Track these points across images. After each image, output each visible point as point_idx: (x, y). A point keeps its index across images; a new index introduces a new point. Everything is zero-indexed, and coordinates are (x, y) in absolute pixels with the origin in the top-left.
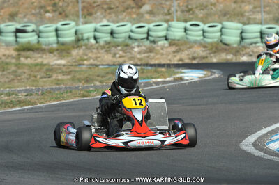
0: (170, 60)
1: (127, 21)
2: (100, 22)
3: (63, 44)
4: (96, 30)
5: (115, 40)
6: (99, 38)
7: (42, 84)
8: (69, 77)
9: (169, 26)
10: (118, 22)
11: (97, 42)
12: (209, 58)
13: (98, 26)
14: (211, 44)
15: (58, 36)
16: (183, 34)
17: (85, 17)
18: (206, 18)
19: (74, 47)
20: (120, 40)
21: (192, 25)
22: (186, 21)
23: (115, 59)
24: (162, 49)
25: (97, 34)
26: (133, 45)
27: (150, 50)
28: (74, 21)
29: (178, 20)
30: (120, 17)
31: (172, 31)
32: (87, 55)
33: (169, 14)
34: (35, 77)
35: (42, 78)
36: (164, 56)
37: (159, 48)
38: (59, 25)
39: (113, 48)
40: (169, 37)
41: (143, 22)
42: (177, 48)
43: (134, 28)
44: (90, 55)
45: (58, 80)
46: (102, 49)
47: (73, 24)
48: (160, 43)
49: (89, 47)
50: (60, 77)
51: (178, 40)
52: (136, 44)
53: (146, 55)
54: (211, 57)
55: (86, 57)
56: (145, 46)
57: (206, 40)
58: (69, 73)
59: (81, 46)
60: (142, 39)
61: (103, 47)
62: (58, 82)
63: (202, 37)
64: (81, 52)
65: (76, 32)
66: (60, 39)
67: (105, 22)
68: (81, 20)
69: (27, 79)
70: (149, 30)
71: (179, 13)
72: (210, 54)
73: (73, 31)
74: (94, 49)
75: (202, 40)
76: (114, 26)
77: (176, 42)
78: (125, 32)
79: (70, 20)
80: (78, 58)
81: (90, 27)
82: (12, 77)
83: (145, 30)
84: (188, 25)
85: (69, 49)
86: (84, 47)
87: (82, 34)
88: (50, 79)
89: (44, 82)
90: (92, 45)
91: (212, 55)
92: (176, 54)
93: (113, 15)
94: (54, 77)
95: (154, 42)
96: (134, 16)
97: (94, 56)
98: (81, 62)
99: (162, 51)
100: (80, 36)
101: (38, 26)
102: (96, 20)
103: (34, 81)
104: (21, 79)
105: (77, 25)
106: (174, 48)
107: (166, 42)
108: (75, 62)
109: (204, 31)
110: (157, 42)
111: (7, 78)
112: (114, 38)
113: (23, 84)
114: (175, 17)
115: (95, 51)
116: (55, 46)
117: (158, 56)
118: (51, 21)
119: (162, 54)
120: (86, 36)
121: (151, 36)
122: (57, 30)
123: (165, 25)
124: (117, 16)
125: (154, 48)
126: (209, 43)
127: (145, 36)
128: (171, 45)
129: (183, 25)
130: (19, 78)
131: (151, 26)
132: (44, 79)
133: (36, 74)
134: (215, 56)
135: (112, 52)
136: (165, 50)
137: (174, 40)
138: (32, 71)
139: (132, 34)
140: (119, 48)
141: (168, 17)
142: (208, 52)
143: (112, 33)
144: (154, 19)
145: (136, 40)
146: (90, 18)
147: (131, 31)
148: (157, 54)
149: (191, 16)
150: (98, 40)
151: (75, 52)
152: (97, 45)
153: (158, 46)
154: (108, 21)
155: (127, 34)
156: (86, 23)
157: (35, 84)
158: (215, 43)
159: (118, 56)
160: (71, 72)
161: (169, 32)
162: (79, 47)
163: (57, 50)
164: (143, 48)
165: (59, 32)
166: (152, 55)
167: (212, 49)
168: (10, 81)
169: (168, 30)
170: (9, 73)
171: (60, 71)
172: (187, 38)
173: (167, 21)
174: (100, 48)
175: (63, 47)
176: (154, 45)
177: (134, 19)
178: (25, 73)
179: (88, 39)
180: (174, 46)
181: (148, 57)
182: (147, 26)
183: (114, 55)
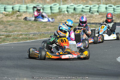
0: (99, 21)
1: (82, 4)
2: (70, 4)
3: (53, 13)
4: (67, 8)
5: (76, 12)
6: (69, 11)
7: (41, 30)
8: (53, 28)
9: (99, 6)
10: (77, 4)
11: (68, 13)
12: (116, 20)
13: (69, 6)
14: (117, 14)
15: (51, 10)
16: (105, 10)
17: (64, 2)
18: (116, 3)
19: (58, 15)
20: (78, 12)
21: (109, 6)
22: (106, 4)
23: (75, 20)
24: (96, 16)
25: (68, 9)
26: (84, 14)
27: (91, 17)
28: (59, 3)
29: (103, 4)
30: (79, 2)
31: (100, 8)
32: (63, 18)
33: (100, 1)
34: (39, 27)
35: (42, 28)
36: (97, 19)
37: (94, 16)
38: (52, 5)
39: (75, 16)
40: (99, 11)
41: (88, 4)
42: (102, 16)
43: (84, 7)
44: (65, 18)
45: (49, 29)
46: (70, 16)
47: (58, 5)
48: (95, 14)
49: (65, 15)
50: (50, 28)
51: (103, 13)
52: (85, 14)
53: (89, 19)
54: (117, 20)
55: (63, 19)
56: (89, 15)
57: (115, 13)
58: (53, 26)
59: (61, 15)
60: (87, 12)
61: (70, 15)
62: (48, 30)
63: (113, 12)
64: (61, 17)
65: (59, 8)
66: (53, 11)
67: (72, 4)
68: (62, 3)
69: (36, 28)
70: (90, 8)
71: (104, 1)
72: (116, 19)
73: (58, 8)
74: (67, 16)
75: (114, 12)
76: (75, 6)
77: (102, 13)
78: (80, 9)
79: (57, 3)
80: (60, 19)
81: (65, 6)
82: (29, 27)
83: (89, 8)
84: (107, 6)
85: (56, 16)
86: (62, 15)
87: (62, 9)
88: (45, 28)
89: (42, 30)
90: (66, 14)
91: (117, 19)
92: (102, 18)
93: (76, 1)
94: (47, 27)
95: (92, 13)
96: (85, 2)
97: (66, 19)
98: (61, 21)
99: (96, 17)
100: (61, 10)
101: (43, 6)
102: (68, 3)
103: (38, 29)
104: (33, 28)
105: (60, 5)
106: (101, 16)
107: (98, 13)
108: (58, 21)
109: (114, 9)
110: (94, 13)
111: (27, 28)
112: (75, 11)
113: (34, 30)
114: (102, 3)
115: (67, 17)
116: (50, 14)
117: (94, 19)
118: (49, 3)
119: (96, 19)
120: (63, 10)
121: (91, 11)
122: (51, 7)
123: (97, 6)
124: (77, 1)
125: (92, 16)
126: (116, 14)
127: (89, 10)
128: (99, 14)
129: (105, 6)
130: (32, 28)
131: (91, 6)
132: (43, 29)
133: (40, 26)
134: (119, 20)
135: (74, 17)
136: (97, 16)
137: (101, 12)
138: (38, 25)
139: (83, 10)
140: (78, 15)
141: (99, 2)
142: (116, 18)
143: (74, 9)
144: (93, 3)
145: (85, 12)
146: (65, 2)
147: (83, 8)
148: (93, 18)
149: (109, 2)
150: (69, 12)
151: (58, 17)
152: (68, 14)
153: (94, 15)
154: (74, 4)
155: (81, 10)
156: (64, 4)
157: (38, 30)
158: (119, 14)
159: (77, 19)
160: (54, 25)
161: (99, 9)
162: (60, 15)
163: (51, 16)
164: (88, 16)
165: (52, 8)
166: (91, 19)
167: (117, 17)
168: (28, 29)
169: (98, 8)
170: (28, 26)
171: (50, 25)
172: (107, 12)
173: (98, 4)
174: (69, 15)
175: (53, 15)
176: (92, 15)
177: (84, 3)
178: (35, 25)
179: (64, 11)
180: (101, 15)
181: (90, 20)
182: (90, 6)
183: (75, 19)
